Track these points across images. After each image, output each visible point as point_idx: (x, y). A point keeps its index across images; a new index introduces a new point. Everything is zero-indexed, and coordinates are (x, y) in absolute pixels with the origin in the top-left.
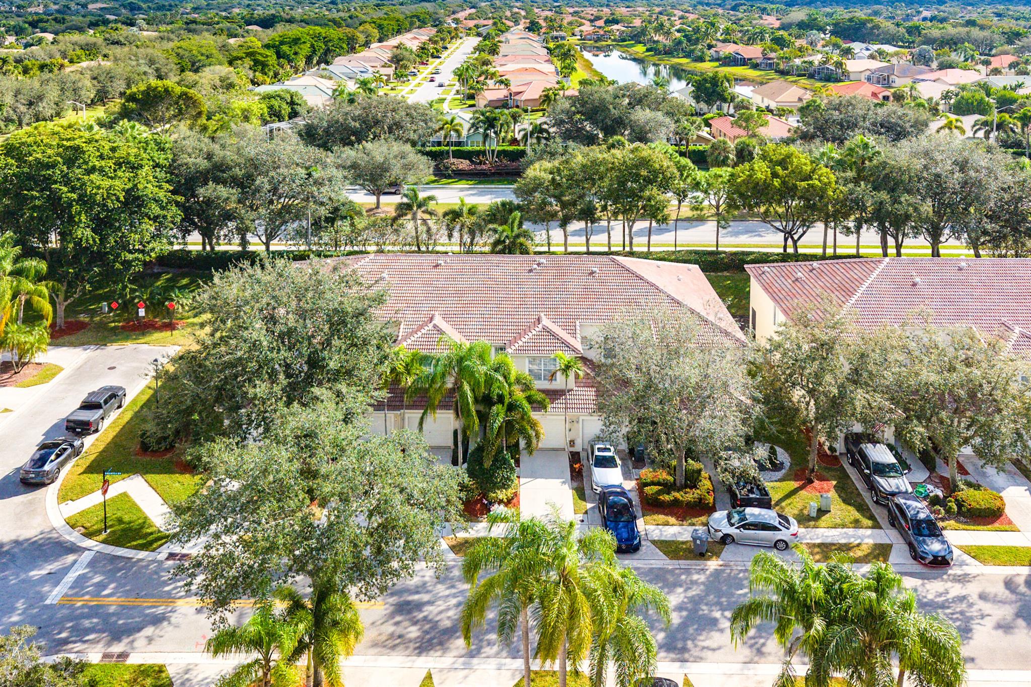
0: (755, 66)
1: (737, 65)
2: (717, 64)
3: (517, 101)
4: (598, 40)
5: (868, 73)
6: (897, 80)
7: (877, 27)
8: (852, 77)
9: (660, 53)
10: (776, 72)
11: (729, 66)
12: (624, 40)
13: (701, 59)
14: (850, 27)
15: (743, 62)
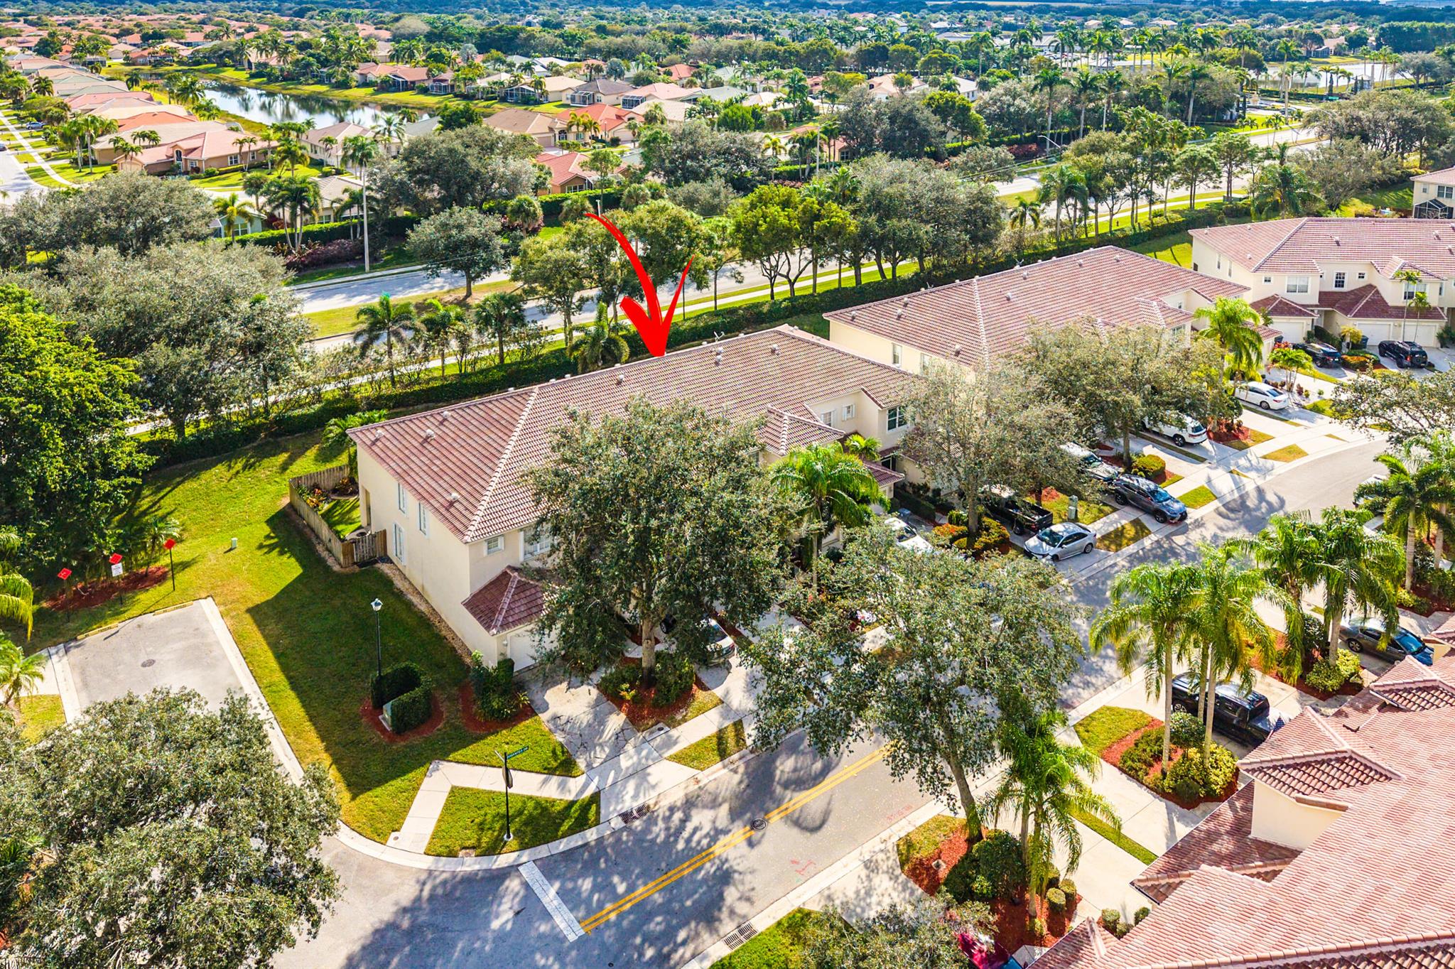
0: (425, 91)
1: (399, 91)
2: (370, 90)
3: (192, 161)
4: (157, 64)
5: (571, 93)
6: (603, 98)
7: (532, 37)
8: (551, 97)
9: (277, 80)
10: (456, 96)
11: (388, 91)
12: (198, 63)
13: (344, 85)
14: (501, 37)
15: (408, 86)
